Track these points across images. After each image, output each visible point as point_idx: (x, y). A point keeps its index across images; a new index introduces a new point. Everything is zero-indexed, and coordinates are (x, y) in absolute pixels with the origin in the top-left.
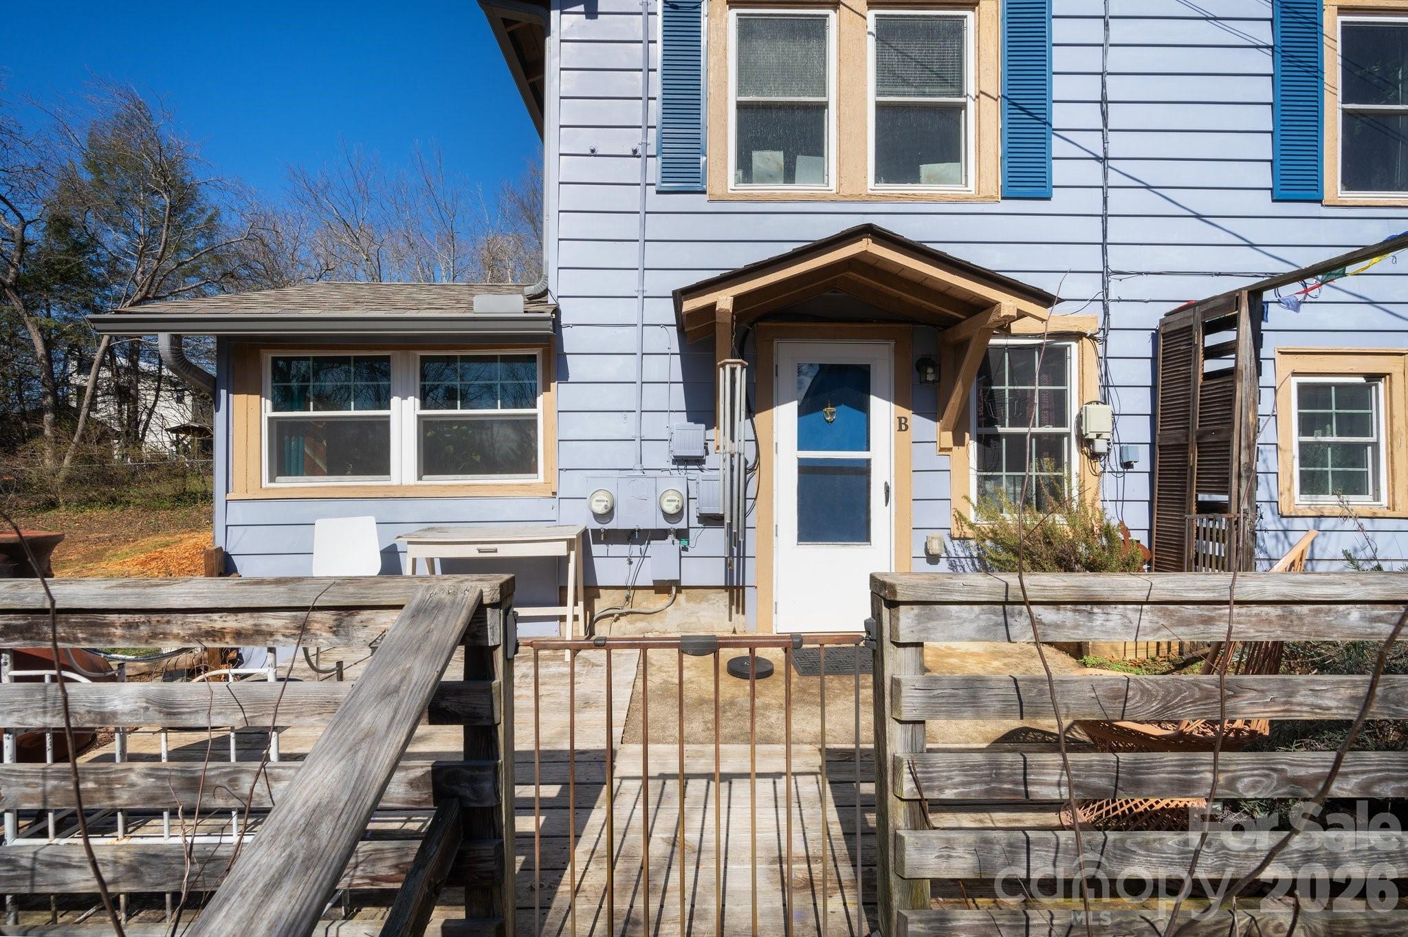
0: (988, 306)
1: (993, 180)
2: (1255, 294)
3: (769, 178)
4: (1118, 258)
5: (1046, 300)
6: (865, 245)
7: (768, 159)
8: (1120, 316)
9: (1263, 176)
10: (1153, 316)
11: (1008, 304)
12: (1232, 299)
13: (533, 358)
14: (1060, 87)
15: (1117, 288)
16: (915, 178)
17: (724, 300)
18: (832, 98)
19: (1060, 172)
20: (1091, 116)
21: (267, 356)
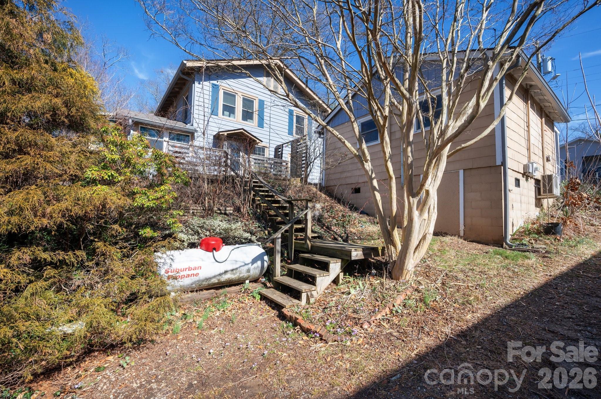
0: (255, 141)
1: (257, 124)
2: (283, 145)
3: (227, 116)
4: (271, 138)
5: (262, 141)
6: (242, 131)
7: (227, 113)
8: (271, 145)
9: (287, 131)
10: (275, 146)
11: (258, 141)
12: (280, 146)
13: (189, 136)
14: (265, 114)
15: (271, 142)
16: (247, 121)
17: (226, 134)
18: (236, 107)
19: (265, 125)
20: (269, 119)
21: (140, 126)
